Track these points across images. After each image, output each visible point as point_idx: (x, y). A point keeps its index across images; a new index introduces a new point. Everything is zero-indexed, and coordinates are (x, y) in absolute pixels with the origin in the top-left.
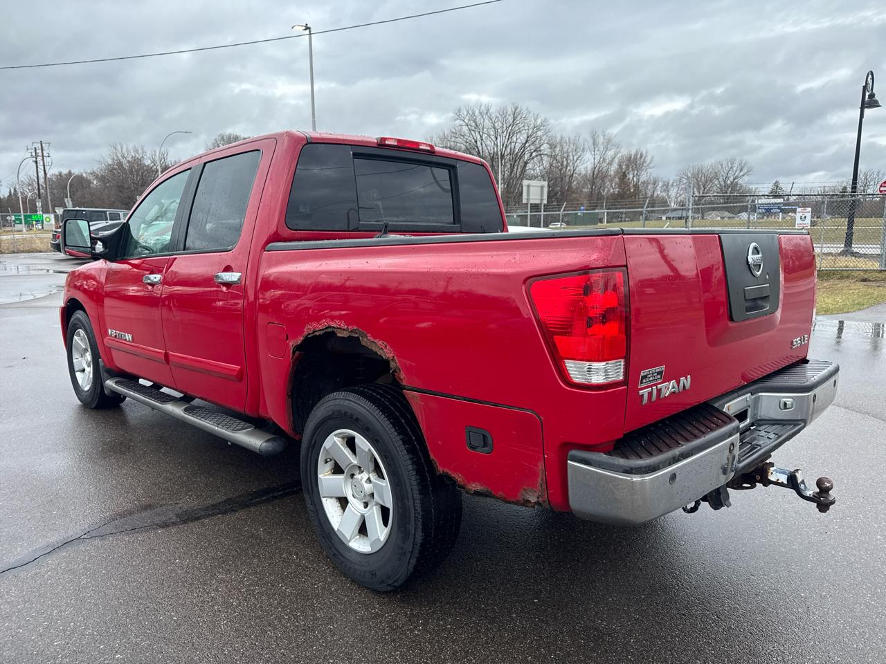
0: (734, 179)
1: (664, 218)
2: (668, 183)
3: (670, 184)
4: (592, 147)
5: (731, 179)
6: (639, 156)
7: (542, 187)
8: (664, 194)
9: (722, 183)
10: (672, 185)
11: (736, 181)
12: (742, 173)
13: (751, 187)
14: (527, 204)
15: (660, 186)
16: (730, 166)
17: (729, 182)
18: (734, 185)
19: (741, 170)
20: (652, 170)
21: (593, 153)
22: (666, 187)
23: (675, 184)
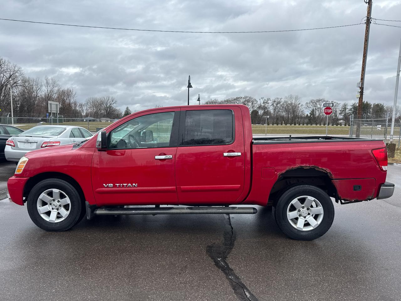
0: (110, 105)
1: (85, 120)
2: (82, 104)
3: (83, 105)
4: (46, 84)
5: (109, 104)
6: (69, 91)
7: (57, 105)
8: (80, 109)
9: (105, 106)
10: (84, 105)
11: (111, 105)
12: (113, 103)
13: (117, 108)
14: (51, 113)
15: (78, 105)
16: (108, 99)
17: (108, 106)
18: (110, 107)
19: (112, 101)
20: (76, 98)
21: (47, 87)
22: (81, 105)
23: (85, 105)
